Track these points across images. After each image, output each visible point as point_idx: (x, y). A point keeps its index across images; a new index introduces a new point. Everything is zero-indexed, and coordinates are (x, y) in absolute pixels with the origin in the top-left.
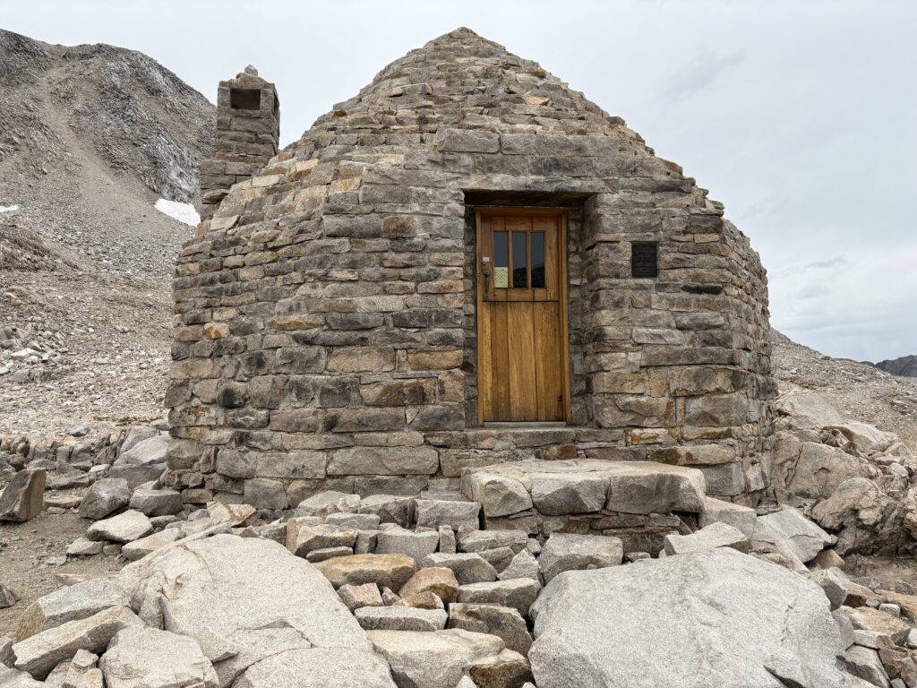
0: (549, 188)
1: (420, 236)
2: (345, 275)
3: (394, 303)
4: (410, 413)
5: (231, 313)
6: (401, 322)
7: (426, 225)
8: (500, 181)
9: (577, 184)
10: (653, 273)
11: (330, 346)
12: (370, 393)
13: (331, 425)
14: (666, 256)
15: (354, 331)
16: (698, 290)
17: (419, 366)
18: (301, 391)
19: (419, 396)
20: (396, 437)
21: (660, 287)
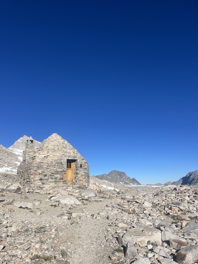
0: (74, 159)
1: (63, 163)
2: (57, 167)
3: (61, 170)
4: (62, 181)
5: (42, 170)
6: (61, 172)
7: (64, 162)
8: (70, 158)
9: (76, 159)
10: (82, 167)
11: (55, 174)
12: (58, 179)
13: (55, 182)
14: (83, 166)
15: (57, 172)
16: (85, 169)
17: (62, 176)
18: (52, 178)
19: (62, 179)
20: (61, 183)
21: (82, 169)
